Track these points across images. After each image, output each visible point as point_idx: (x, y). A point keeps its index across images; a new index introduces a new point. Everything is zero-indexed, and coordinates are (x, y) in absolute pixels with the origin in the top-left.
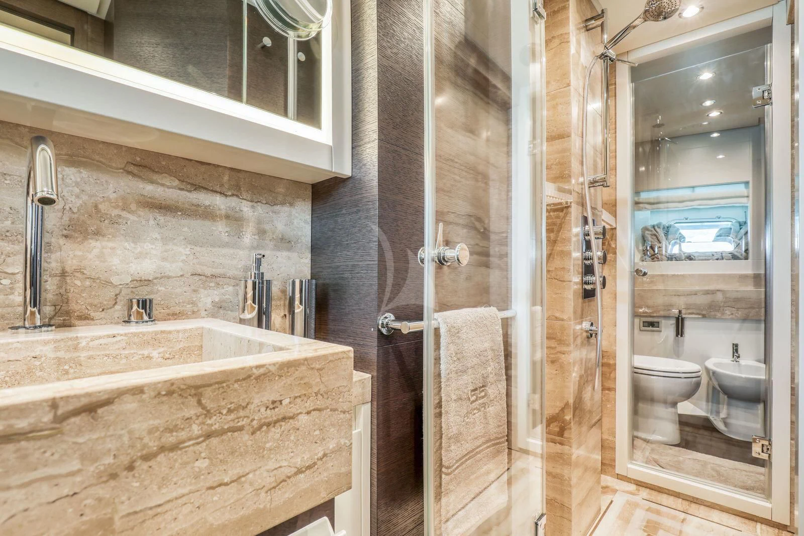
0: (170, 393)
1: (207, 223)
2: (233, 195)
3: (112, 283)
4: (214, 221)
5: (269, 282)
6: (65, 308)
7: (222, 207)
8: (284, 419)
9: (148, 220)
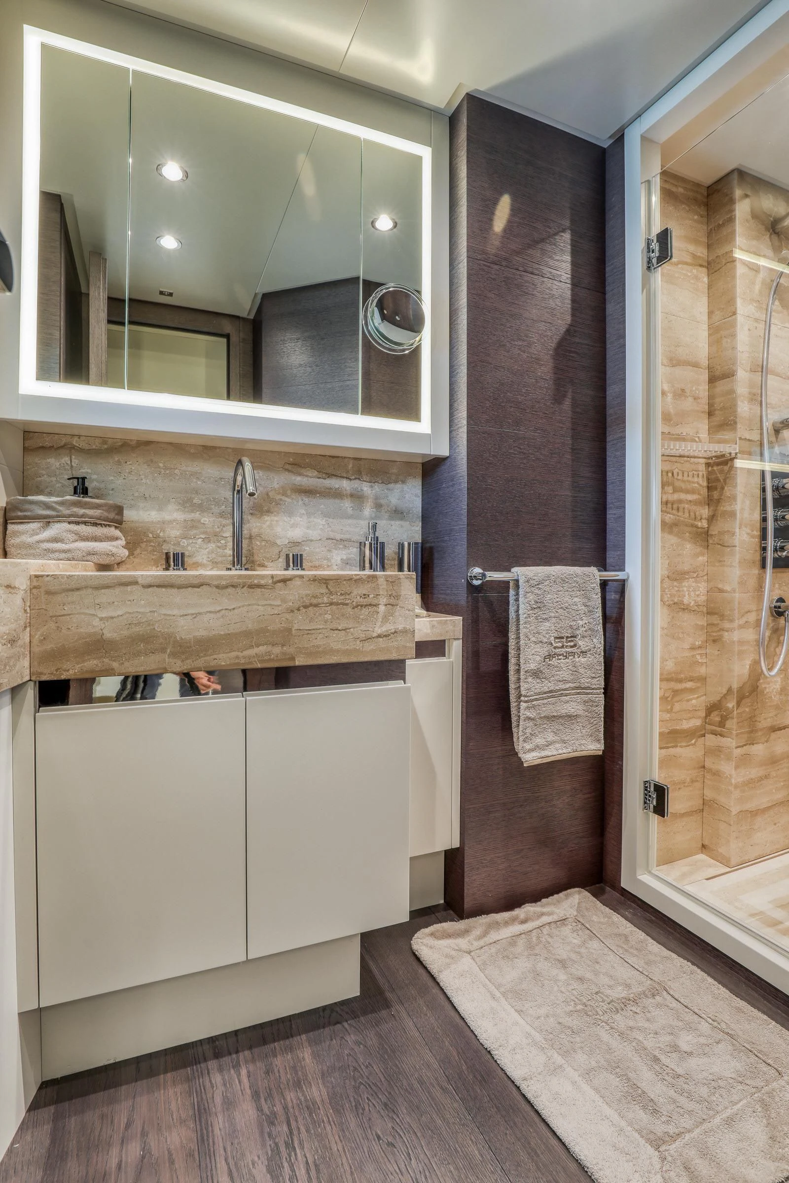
0: (314, 580)
1: (337, 501)
2: (355, 479)
3: (276, 544)
4: (342, 499)
5: (383, 544)
6: (251, 559)
7: (348, 488)
8: (370, 605)
9: (298, 502)
